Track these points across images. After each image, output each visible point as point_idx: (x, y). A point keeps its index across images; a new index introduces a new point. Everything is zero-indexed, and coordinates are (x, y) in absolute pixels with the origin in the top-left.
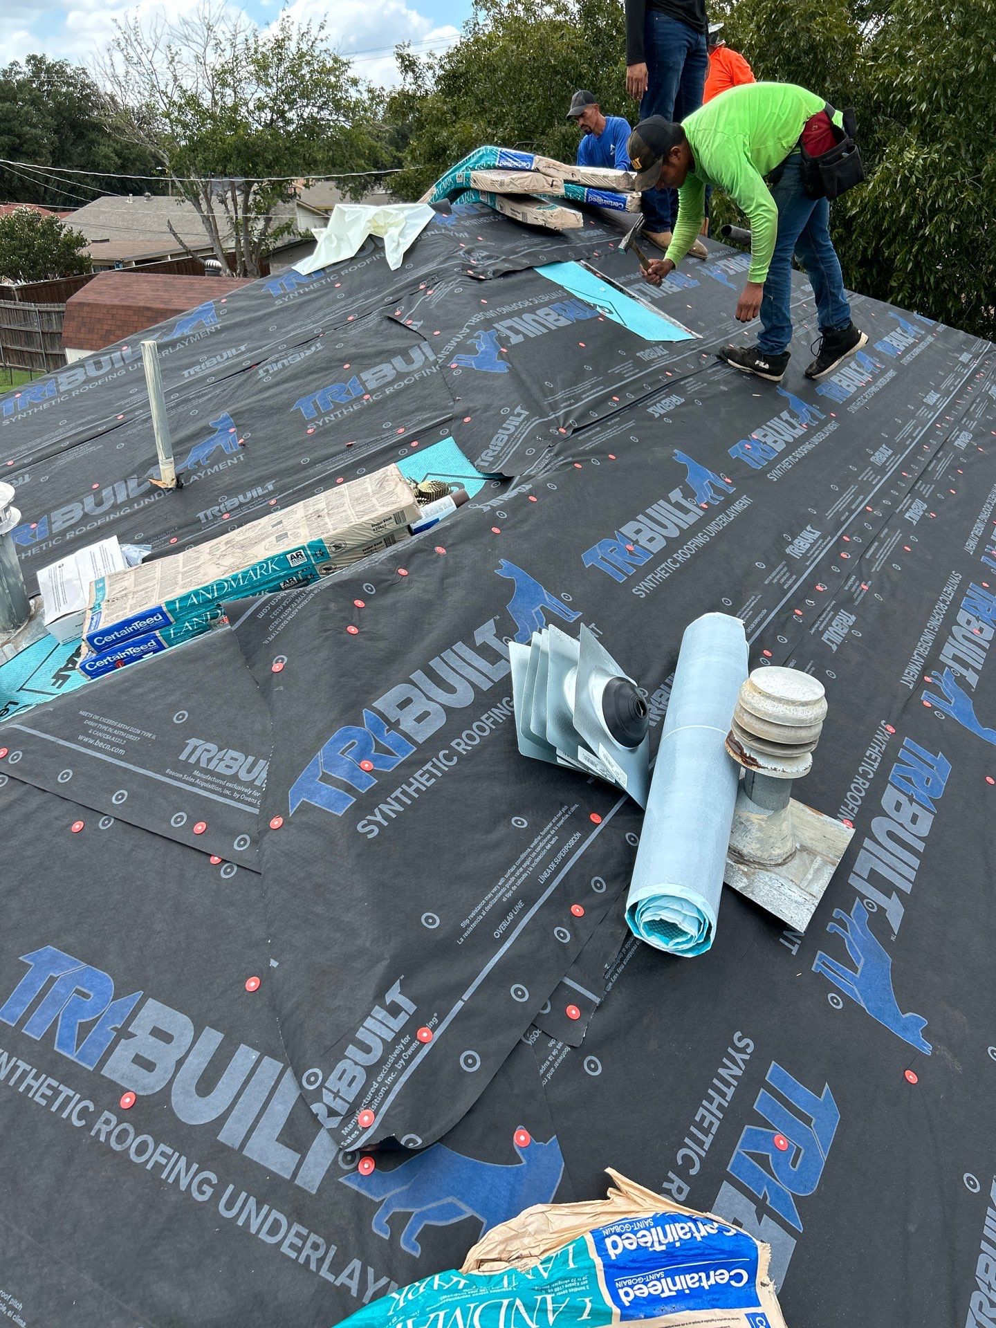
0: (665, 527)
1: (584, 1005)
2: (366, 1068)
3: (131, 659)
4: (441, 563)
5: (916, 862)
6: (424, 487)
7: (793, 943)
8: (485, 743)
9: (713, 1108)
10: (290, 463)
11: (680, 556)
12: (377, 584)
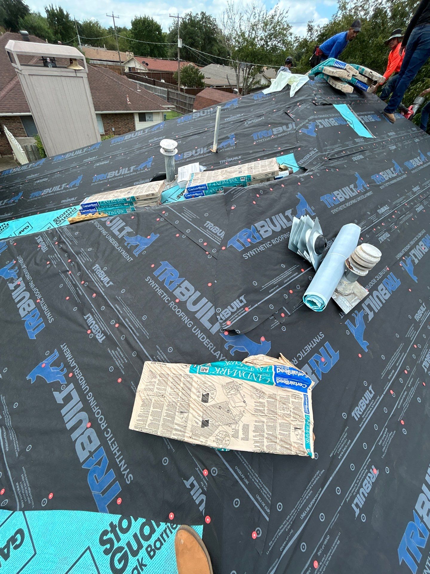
0: (346, 195)
1: (286, 314)
2: (231, 312)
3: (196, 196)
4: (282, 190)
5: (381, 305)
6: (282, 167)
7: (342, 316)
8: (280, 243)
9: (309, 347)
10: (247, 151)
11: (347, 205)
12: (264, 191)
